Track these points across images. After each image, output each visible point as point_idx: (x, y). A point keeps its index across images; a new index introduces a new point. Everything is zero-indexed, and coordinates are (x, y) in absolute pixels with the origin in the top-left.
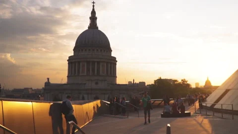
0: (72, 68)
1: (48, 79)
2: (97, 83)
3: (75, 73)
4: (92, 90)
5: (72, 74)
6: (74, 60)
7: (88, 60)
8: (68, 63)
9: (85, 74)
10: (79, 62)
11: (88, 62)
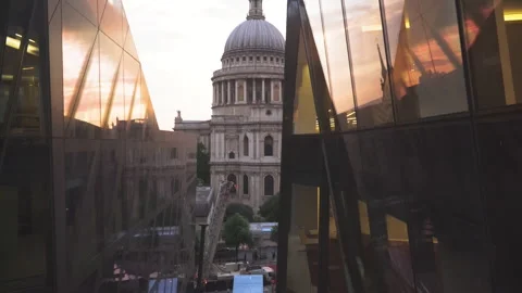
0: (220, 92)
1: (179, 112)
2: (269, 113)
3: (226, 101)
4: (260, 123)
5: (220, 101)
6: (223, 78)
7: (249, 76)
8: (214, 84)
9: (245, 102)
10: (233, 82)
11: (249, 81)
